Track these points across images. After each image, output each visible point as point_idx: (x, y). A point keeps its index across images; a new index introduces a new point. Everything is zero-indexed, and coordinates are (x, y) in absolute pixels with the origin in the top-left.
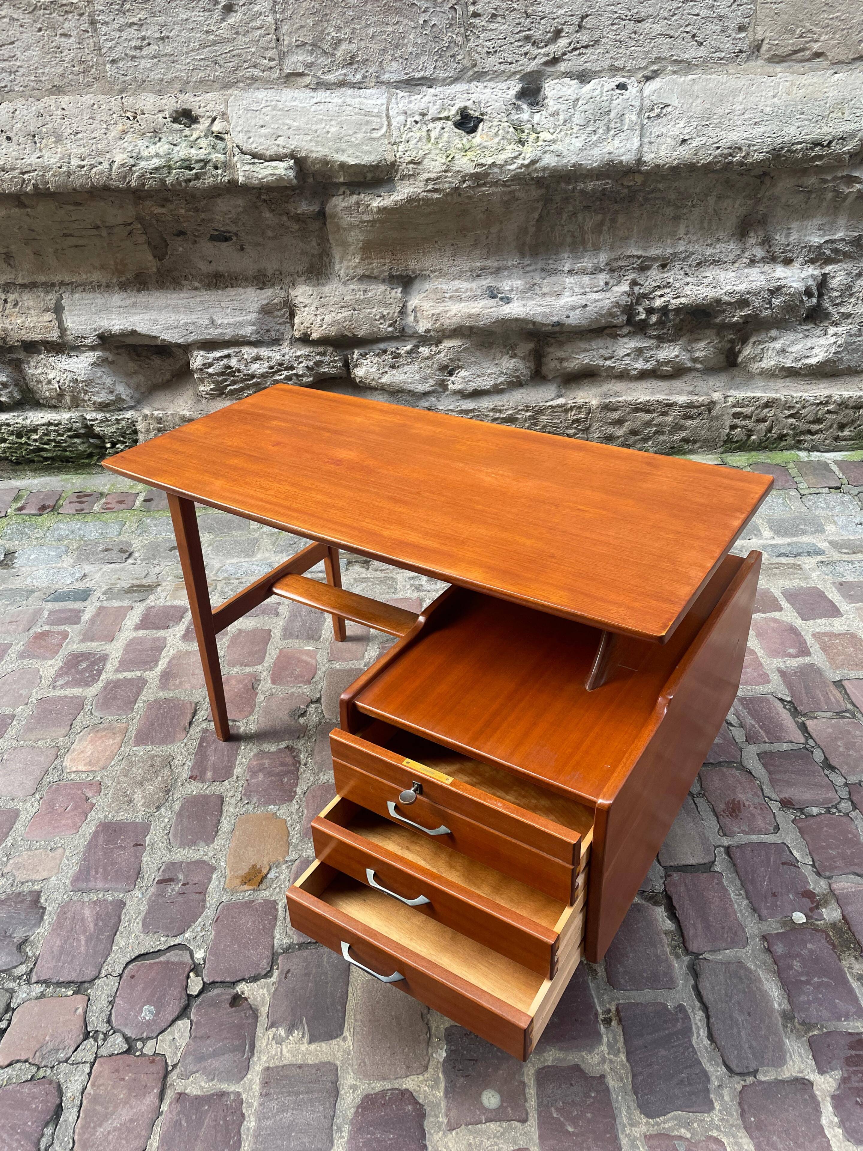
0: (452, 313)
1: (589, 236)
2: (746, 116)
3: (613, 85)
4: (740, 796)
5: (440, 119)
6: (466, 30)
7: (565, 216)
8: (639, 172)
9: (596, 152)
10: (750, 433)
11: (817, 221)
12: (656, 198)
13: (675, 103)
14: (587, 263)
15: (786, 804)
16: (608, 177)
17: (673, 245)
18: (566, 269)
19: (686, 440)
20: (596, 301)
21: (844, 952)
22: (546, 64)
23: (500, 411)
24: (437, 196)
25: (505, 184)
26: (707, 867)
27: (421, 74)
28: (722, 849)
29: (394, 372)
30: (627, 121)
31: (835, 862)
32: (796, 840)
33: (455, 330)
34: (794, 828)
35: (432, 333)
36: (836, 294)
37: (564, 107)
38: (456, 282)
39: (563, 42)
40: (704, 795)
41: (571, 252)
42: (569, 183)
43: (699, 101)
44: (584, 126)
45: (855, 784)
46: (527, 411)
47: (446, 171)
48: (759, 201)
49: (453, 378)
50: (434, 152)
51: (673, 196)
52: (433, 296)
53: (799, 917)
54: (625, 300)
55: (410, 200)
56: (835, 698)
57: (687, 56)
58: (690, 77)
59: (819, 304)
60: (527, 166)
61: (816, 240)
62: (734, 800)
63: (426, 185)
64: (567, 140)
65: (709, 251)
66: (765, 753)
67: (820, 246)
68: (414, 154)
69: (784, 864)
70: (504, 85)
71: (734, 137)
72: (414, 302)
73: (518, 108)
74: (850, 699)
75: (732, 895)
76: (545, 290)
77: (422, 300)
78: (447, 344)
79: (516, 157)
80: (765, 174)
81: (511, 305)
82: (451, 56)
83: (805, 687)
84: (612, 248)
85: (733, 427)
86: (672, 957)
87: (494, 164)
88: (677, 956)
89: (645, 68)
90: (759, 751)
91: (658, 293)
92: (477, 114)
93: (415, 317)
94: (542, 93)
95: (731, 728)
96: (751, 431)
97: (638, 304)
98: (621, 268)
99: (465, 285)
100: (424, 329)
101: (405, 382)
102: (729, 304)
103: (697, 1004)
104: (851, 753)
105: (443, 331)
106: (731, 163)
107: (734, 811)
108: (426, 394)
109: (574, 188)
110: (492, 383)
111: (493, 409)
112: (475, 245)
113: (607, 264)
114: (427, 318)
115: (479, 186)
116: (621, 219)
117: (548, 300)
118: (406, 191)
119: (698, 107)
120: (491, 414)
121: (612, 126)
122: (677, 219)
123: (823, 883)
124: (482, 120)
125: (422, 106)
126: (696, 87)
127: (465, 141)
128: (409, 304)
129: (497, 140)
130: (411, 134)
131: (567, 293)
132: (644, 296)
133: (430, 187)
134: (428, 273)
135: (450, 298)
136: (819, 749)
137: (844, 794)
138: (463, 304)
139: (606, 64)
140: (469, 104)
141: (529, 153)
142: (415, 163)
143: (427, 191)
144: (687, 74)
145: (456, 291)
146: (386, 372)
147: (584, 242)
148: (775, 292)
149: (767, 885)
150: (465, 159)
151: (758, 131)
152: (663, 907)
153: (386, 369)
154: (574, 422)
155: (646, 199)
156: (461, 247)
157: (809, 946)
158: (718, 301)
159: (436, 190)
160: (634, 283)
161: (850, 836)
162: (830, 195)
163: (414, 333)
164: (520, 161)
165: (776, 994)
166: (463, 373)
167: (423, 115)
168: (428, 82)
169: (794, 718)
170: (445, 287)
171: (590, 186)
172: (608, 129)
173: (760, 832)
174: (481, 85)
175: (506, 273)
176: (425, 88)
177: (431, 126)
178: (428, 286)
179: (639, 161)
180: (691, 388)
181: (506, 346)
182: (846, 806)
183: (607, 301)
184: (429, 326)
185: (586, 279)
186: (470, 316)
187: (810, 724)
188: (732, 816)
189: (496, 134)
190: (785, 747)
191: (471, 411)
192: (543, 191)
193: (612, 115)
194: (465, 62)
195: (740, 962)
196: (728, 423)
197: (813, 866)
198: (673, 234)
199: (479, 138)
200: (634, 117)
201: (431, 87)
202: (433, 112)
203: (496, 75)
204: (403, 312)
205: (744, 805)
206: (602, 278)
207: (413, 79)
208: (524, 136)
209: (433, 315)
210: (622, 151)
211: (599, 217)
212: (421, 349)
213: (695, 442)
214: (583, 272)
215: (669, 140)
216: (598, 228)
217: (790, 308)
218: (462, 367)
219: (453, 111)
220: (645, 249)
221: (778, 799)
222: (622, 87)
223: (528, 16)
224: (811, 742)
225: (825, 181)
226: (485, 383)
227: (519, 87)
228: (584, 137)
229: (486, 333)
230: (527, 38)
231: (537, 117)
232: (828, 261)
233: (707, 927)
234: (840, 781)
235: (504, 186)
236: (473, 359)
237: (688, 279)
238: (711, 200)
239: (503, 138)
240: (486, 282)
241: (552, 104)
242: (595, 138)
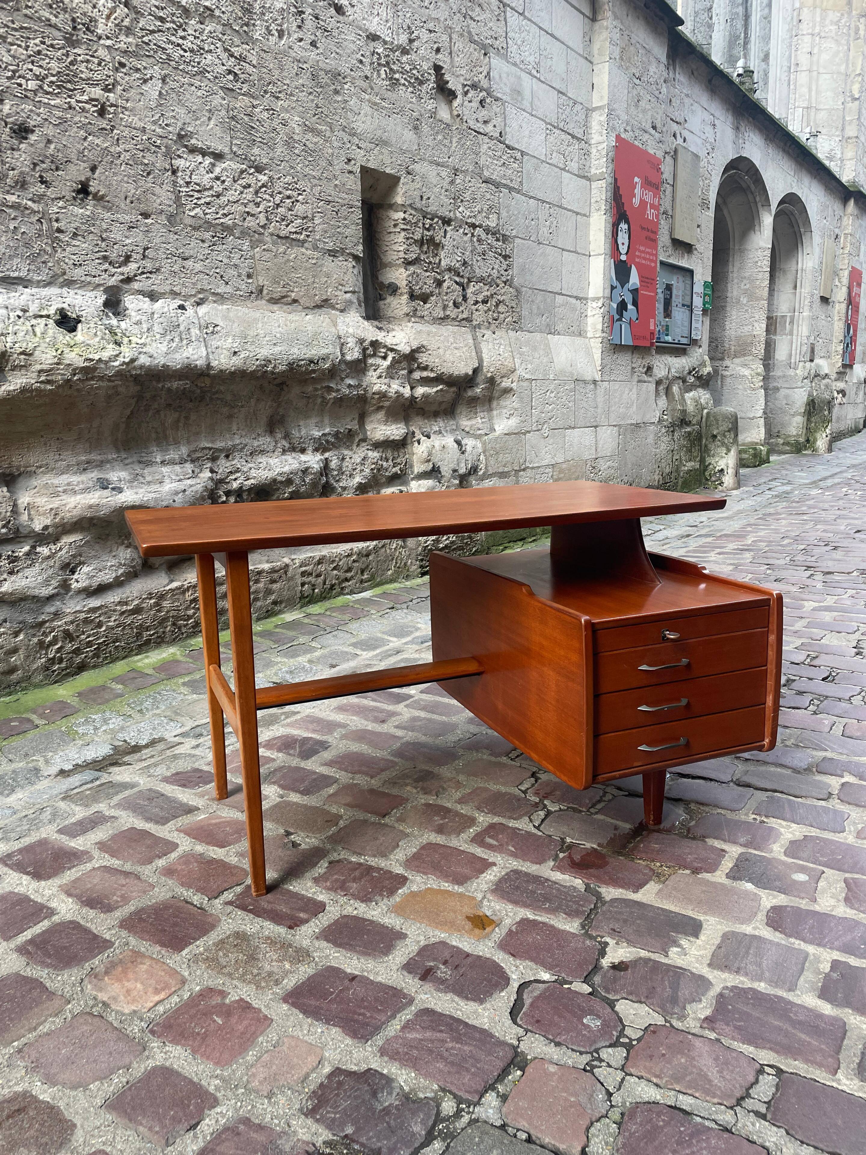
0: (72, 505)
1: (169, 432)
2: (267, 339)
3: (176, 306)
5: (41, 316)
6: (53, 242)
7: (150, 413)
8: (208, 375)
9: (178, 356)
10: (314, 586)
11: (313, 421)
12: (218, 399)
13: (221, 324)
14: (173, 455)
16: (187, 378)
17: (232, 439)
18: (158, 460)
19: (275, 603)
20: (191, 486)
22: (122, 281)
23: (126, 603)
24: (49, 387)
25: (110, 379)
27: (16, 274)
29: (13, 578)
30: (193, 334)
33: (76, 523)
35: (50, 530)
36: (336, 473)
37: (144, 318)
38: (65, 476)
39: (132, 267)
41: (158, 446)
42: (159, 381)
43: (236, 325)
44: (164, 335)
46: (150, 599)
47: (58, 364)
48: (279, 406)
49: (76, 576)
50: (43, 345)
51: (229, 397)
52: (46, 492)
54: (210, 485)
55: (24, 390)
57: (220, 291)
58: (225, 307)
59: (327, 482)
60: (127, 364)
61: (317, 433)
63: (39, 376)
64: (154, 345)
65: (256, 444)
67: (319, 439)
68: (24, 345)
70: (92, 294)
71: (264, 352)
72: (24, 499)
73: (107, 316)
76: (149, 478)
77: (34, 496)
78: (67, 539)
79: (117, 356)
80: (283, 383)
81: (124, 494)
82: (43, 262)
84: (189, 442)
85: (303, 585)
87: (100, 360)
89: (195, 296)
91: (233, 477)
92: (74, 316)
93: (29, 515)
94: (122, 305)
96: (314, 585)
97: (217, 488)
98: (198, 459)
99: (75, 479)
100: (41, 526)
101: (29, 588)
102: (281, 482)
105: (63, 525)
106: (266, 371)
108: (50, 598)
109: (163, 386)
110: (114, 575)
111: (120, 602)
112: (79, 439)
113: (188, 456)
114: (44, 514)
115: (87, 379)
116: (193, 417)
117: (154, 487)
118: (19, 381)
119: (236, 329)
120: (118, 608)
121: (184, 337)
122: (230, 417)
124: (80, 321)
125: (22, 303)
126: (231, 315)
127: (67, 338)
128: (19, 502)
129: (97, 339)
130: (17, 327)
131: (167, 480)
132: (221, 481)
133: (43, 378)
134: (33, 469)
135: (64, 491)
138: (79, 497)
139: (168, 288)
140: (65, 306)
141: (127, 353)
142: (26, 355)
143: (41, 382)
144: (222, 304)
145: (68, 484)
146: (5, 580)
147: (166, 437)
148: (305, 471)
150: (73, 355)
151: (277, 349)
153: (5, 576)
154: (192, 601)
155: (211, 399)
156: (66, 441)
158: (275, 480)
159: (48, 382)
160: (212, 471)
162: (319, 400)
163: (30, 532)
164: (121, 359)
166: (85, 569)
167: (25, 311)
168: (24, 282)
170: (56, 481)
171: (175, 385)
172: (181, 340)
174: (72, 292)
175: (108, 466)
176: (20, 288)
177: (34, 322)
178: (34, 482)
179: (209, 366)
180: (266, 558)
181: (120, 537)
183: (199, 486)
184: (48, 522)
185: (177, 468)
186: (90, 507)
189: (96, 334)
191: (99, 608)
192: (139, 388)
193: (182, 328)
194: (55, 269)
196: (299, 582)
198: (229, 430)
199: (81, 335)
200: (198, 332)
201: (26, 287)
202: (33, 309)
203: (84, 285)
204: (15, 511)
206: (189, 467)
207: (9, 277)
208: (118, 338)
209: (51, 509)
210: (196, 357)
211: (176, 415)
212: (38, 549)
213: (281, 602)
214: (172, 462)
215: (225, 351)
216: (176, 426)
217: (314, 484)
218: (84, 563)
219: (52, 311)
220: (213, 442)
222: (182, 307)
223: (103, 240)
225: (316, 390)
226: (107, 577)
227: (104, 297)
228: (166, 343)
229: (104, 524)
230: (105, 258)
231: (123, 325)
232: (325, 450)
235: (109, 381)
236: (93, 553)
237: (250, 465)
238: (253, 402)
239: (102, 338)
240: (95, 474)
241: (135, 316)
242: (174, 345)
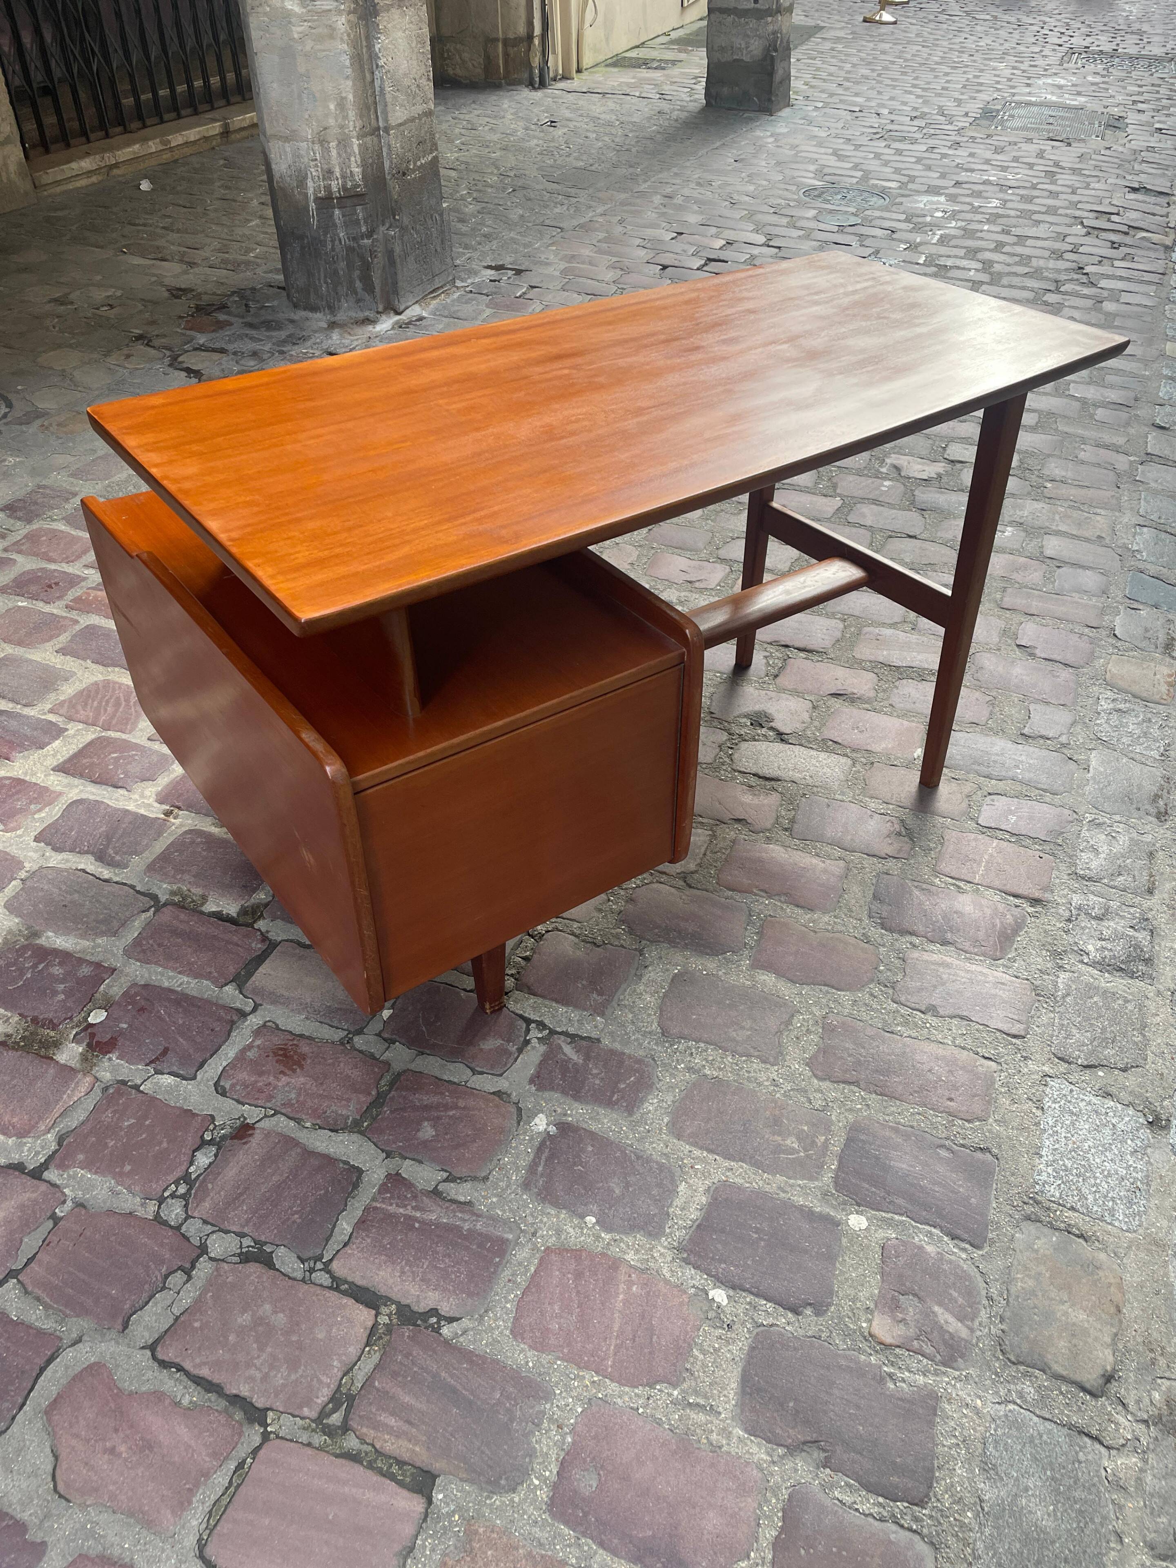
4: (302, 1079)
15: (243, 1131)
21: (25, 1030)
26: (240, 980)
28: (248, 1009)
31: (115, 1112)
32: (185, 1099)
34: (203, 1110)
40: (342, 1044)
45: (193, 1267)
53: (97, 1017)
56: (390, 1430)
62: (301, 1067)
66: (356, 1186)
69: (166, 1051)
74: (370, 1466)
75: (186, 979)
83: (454, 1391)
86: (175, 887)
88: (173, 893)
90: (365, 1178)
95: (445, 1175)
103: (117, 879)
104: (247, 1317)
107: (285, 1055)
123: (106, 1076)
136: (299, 1275)
137: (194, 1229)
149: (159, 1011)
152: (235, 915)
157: (62, 997)
161: (128, 1168)
165: (58, 941)
169: (398, 1304)
173: (232, 1065)
182: (174, 1212)
187: (363, 1316)
188: (281, 1049)
190: (345, 1226)
195: (115, 934)
197: (137, 1087)
205: (282, 1072)
221: (257, 1125)
224: (323, 1278)
233: (175, 932)
234: (219, 1246)
